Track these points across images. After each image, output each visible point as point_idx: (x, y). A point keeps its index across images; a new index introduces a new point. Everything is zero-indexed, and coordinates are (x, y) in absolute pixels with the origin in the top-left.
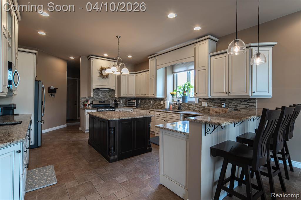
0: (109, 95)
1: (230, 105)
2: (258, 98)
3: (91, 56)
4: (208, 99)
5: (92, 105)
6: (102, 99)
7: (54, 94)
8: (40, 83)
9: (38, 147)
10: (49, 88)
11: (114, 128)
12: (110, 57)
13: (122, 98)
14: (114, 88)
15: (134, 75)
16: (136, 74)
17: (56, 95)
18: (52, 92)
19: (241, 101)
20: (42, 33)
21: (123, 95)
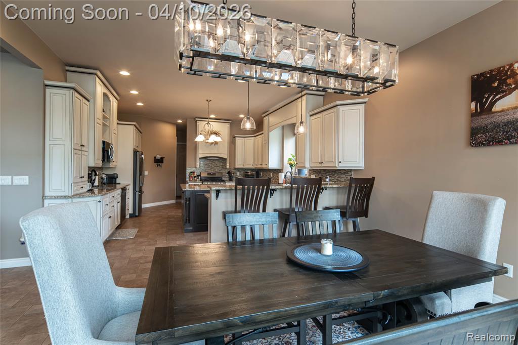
0: (222, 166)
1: (333, 178)
2: (354, 170)
3: (197, 119)
4: (317, 171)
5: (199, 177)
6: (212, 170)
7: (160, 164)
8: (138, 154)
9: (136, 216)
10: (155, 157)
11: (190, 198)
12: (217, 118)
13: (239, 170)
14: (225, 156)
15: (253, 138)
16: (255, 136)
17: (163, 165)
18: (159, 161)
19: (342, 174)
20: (140, 104)
21: (238, 165)
